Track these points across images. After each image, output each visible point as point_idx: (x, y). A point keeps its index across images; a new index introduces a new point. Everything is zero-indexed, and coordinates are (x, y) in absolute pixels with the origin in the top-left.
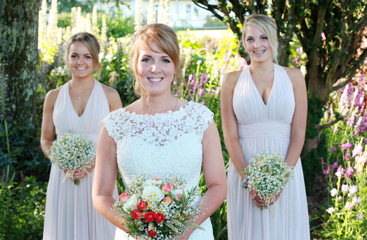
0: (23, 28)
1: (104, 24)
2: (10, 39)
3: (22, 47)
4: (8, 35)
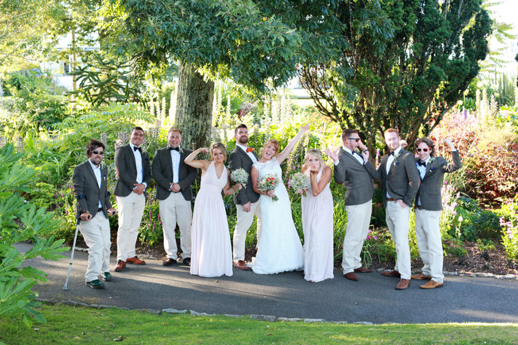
0: (205, 120)
2: (197, 127)
4: (196, 124)
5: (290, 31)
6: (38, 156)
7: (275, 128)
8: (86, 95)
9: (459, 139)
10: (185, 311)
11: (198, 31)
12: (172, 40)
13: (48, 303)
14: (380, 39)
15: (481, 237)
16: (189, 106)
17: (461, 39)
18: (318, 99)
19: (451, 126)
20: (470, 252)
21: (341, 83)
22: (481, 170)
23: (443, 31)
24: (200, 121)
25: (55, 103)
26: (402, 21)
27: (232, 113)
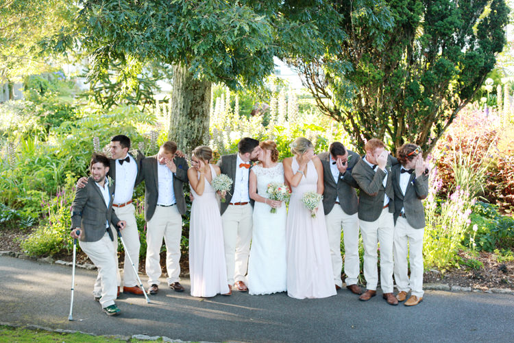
0: (201, 122)
1: (237, 104)
2: (193, 129)
3: (200, 135)
4: (192, 127)
5: (259, 18)
6: (36, 162)
7: (281, 130)
8: (96, 98)
9: (477, 138)
10: (157, 337)
11: (153, 21)
12: (120, 32)
13: (9, 328)
14: (378, 29)
15: (499, 247)
16: (184, 107)
17: (475, 29)
18: (320, 98)
19: (470, 124)
20: (486, 264)
21: (338, 80)
22: (501, 172)
23: (453, 21)
24: (196, 123)
25: (66, 106)
26: (406, 10)
27: (241, 114)
